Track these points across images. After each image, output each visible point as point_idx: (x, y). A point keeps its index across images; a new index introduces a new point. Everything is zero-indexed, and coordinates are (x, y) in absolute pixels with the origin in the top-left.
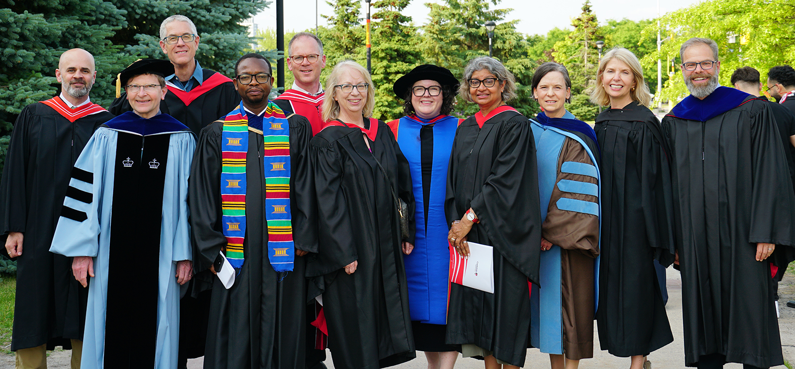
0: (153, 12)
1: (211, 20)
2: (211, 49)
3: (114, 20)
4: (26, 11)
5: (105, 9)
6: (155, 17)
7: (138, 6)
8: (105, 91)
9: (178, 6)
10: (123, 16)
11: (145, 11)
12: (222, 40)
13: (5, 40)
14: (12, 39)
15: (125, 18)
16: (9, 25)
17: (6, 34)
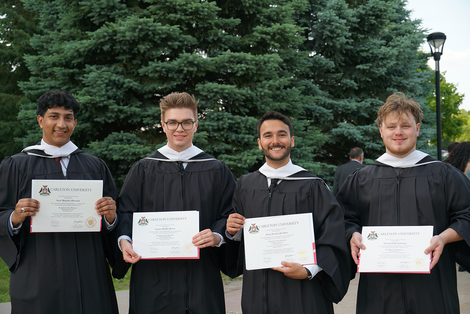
0: (349, 110)
3: (326, 116)
4: (246, 116)
5: (319, 110)
6: (350, 112)
7: (339, 106)
8: (300, 155)
10: (331, 113)
11: (344, 109)
13: (239, 130)
14: (242, 130)
15: (332, 114)
16: (239, 123)
17: (239, 127)
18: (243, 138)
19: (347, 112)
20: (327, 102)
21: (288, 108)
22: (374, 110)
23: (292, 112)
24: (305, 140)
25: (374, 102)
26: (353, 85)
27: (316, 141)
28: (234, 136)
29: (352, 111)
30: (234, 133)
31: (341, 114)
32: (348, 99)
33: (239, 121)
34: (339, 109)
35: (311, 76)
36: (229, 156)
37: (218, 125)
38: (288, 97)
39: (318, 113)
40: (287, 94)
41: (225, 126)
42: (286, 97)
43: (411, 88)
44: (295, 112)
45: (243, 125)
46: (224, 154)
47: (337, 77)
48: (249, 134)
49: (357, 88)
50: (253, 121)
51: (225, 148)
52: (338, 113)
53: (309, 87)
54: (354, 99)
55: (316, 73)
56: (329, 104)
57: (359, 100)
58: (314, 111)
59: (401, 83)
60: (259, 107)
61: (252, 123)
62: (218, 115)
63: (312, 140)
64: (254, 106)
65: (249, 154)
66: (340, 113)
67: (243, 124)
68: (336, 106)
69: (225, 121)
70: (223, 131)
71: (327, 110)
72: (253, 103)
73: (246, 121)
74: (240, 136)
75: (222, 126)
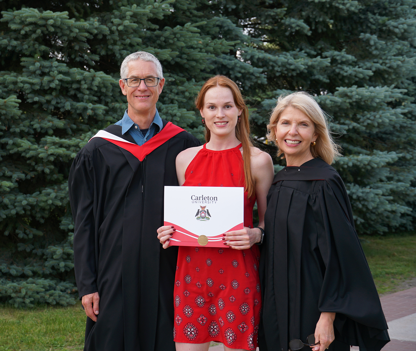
0: (293, 70)
1: (354, 75)
2: (345, 102)
3: (253, 77)
5: (242, 67)
6: (294, 74)
7: (277, 64)
9: (316, 63)
11: (284, 69)
12: (354, 93)
13: (79, 95)
16: (79, 82)
17: (79, 90)
18: (85, 109)
19: (290, 74)
20: (257, 57)
21: (178, 60)
22: (337, 70)
23: (187, 66)
25: (338, 58)
26: (303, 28)
28: (68, 105)
29: (298, 72)
30: (70, 99)
31: (280, 76)
32: (294, 52)
33: (78, 77)
34: (276, 69)
35: (230, 10)
36: (57, 139)
37: (42, 83)
38: (176, 39)
39: (240, 72)
40: (175, 34)
41: (53, 85)
42: (173, 39)
43: (402, 34)
44: (193, 67)
45: (86, 86)
46: (51, 136)
47: (277, 15)
48: (99, 102)
49: (309, 34)
50: (104, 80)
51: (53, 125)
52: (275, 74)
53: (226, 29)
54: (303, 51)
55: (241, 6)
56: (259, 59)
57: (313, 53)
58: (233, 69)
59: (386, 26)
62: (43, 67)
64: (110, 53)
66: (278, 74)
67: (86, 83)
69: (54, 77)
70: (51, 94)
71: (255, 68)
72: (107, 48)
73: (91, 79)
74: (80, 105)
75: (49, 85)
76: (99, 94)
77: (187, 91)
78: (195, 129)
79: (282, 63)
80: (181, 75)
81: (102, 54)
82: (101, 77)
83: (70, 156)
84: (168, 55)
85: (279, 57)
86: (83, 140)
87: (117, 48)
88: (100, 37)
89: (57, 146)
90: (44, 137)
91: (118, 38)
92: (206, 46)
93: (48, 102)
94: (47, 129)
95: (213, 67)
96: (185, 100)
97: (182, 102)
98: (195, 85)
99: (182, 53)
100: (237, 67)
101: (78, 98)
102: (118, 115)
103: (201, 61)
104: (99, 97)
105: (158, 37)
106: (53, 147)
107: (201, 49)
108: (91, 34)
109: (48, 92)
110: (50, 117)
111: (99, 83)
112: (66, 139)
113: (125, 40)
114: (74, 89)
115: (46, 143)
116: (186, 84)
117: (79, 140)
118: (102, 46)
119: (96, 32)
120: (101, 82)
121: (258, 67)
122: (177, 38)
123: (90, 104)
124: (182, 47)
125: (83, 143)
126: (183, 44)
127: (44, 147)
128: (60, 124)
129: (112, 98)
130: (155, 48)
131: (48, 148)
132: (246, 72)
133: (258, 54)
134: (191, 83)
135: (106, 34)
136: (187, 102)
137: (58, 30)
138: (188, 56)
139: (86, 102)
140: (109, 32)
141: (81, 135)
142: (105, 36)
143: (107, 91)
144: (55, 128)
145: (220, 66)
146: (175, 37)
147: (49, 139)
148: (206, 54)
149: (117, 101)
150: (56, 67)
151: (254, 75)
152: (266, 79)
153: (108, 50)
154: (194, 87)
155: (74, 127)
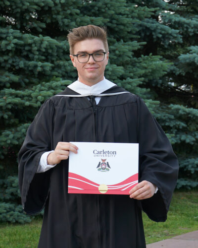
3: (172, 37)
5: (162, 29)
7: (190, 26)
11: (196, 30)
13: (31, 55)
14: (35, 55)
15: (182, 36)
16: (30, 45)
17: (30, 51)
18: (36, 66)
20: (173, 20)
21: (110, 24)
23: (117, 29)
24: (134, 69)
27: (150, 70)
30: (23, 59)
33: (30, 41)
36: (13, 91)
38: (107, 9)
39: (160, 33)
41: (9, 48)
42: (104, 9)
44: (121, 30)
45: (36, 48)
46: (9, 88)
48: (47, 60)
51: (10, 80)
52: (189, 35)
56: (175, 22)
58: (155, 31)
60: (60, 23)
61: (50, 46)
63: (146, 68)
64: (54, 21)
65: (43, 88)
66: (191, 34)
67: (36, 46)
68: (185, 26)
69: (10, 41)
70: (8, 54)
71: (173, 30)
72: (52, 17)
73: (40, 42)
74: (32, 63)
75: (6, 47)
76: (46, 54)
77: (117, 50)
78: (124, 81)
79: (194, 25)
80: (112, 36)
81: (47, 22)
82: (48, 41)
83: (24, 104)
84: (101, 22)
85: (192, 20)
86: (34, 91)
87: (59, 17)
88: (47, 8)
89: (14, 97)
90: (3, 89)
91: (60, 9)
92: (132, 13)
93: (6, 61)
94: (5, 83)
95: (137, 30)
96: (115, 57)
97: (113, 59)
98: (123, 45)
99: (112, 19)
100: (158, 29)
101: (29, 57)
102: (62, 71)
103: (128, 25)
104: (46, 57)
105: (93, 6)
106: (10, 97)
107: (128, 15)
108: (39, 6)
109: (6, 53)
110: (7, 73)
111: (47, 45)
112: (20, 90)
113: (66, 11)
114: (26, 51)
115: (4, 94)
116: (116, 44)
117: (31, 91)
118: (48, 15)
119: (43, 4)
120: (48, 45)
121: (175, 28)
122: (108, 7)
123: (40, 63)
124: (112, 15)
125: (35, 93)
126: (113, 12)
127: (2, 97)
128: (16, 78)
129: (57, 57)
130: (90, 16)
131: (7, 98)
132: (166, 33)
133: (174, 18)
134: (120, 44)
135: (51, 6)
136: (117, 59)
137: (13, 4)
138: (117, 21)
139: (36, 61)
140: (53, 5)
141: (32, 87)
142: (50, 8)
143: (52, 51)
144: (11, 82)
145: (144, 28)
146: (107, 7)
147: (7, 91)
148: (131, 19)
149: (61, 59)
150: (12, 33)
151: (172, 35)
152: (181, 39)
153: (52, 18)
154: (123, 46)
155: (27, 81)
